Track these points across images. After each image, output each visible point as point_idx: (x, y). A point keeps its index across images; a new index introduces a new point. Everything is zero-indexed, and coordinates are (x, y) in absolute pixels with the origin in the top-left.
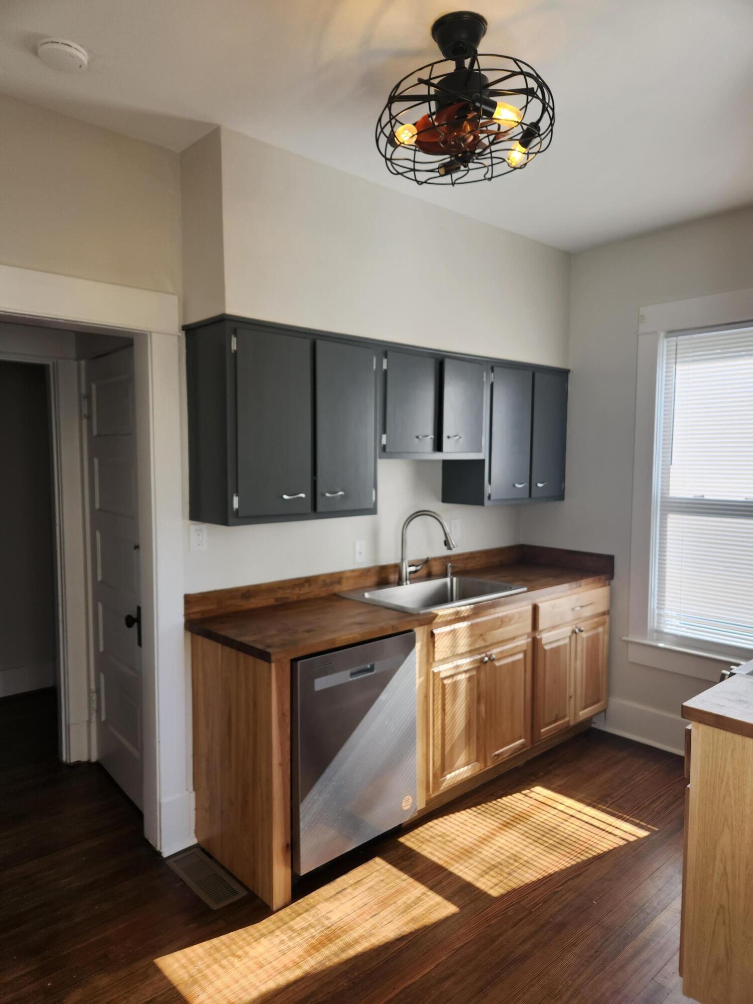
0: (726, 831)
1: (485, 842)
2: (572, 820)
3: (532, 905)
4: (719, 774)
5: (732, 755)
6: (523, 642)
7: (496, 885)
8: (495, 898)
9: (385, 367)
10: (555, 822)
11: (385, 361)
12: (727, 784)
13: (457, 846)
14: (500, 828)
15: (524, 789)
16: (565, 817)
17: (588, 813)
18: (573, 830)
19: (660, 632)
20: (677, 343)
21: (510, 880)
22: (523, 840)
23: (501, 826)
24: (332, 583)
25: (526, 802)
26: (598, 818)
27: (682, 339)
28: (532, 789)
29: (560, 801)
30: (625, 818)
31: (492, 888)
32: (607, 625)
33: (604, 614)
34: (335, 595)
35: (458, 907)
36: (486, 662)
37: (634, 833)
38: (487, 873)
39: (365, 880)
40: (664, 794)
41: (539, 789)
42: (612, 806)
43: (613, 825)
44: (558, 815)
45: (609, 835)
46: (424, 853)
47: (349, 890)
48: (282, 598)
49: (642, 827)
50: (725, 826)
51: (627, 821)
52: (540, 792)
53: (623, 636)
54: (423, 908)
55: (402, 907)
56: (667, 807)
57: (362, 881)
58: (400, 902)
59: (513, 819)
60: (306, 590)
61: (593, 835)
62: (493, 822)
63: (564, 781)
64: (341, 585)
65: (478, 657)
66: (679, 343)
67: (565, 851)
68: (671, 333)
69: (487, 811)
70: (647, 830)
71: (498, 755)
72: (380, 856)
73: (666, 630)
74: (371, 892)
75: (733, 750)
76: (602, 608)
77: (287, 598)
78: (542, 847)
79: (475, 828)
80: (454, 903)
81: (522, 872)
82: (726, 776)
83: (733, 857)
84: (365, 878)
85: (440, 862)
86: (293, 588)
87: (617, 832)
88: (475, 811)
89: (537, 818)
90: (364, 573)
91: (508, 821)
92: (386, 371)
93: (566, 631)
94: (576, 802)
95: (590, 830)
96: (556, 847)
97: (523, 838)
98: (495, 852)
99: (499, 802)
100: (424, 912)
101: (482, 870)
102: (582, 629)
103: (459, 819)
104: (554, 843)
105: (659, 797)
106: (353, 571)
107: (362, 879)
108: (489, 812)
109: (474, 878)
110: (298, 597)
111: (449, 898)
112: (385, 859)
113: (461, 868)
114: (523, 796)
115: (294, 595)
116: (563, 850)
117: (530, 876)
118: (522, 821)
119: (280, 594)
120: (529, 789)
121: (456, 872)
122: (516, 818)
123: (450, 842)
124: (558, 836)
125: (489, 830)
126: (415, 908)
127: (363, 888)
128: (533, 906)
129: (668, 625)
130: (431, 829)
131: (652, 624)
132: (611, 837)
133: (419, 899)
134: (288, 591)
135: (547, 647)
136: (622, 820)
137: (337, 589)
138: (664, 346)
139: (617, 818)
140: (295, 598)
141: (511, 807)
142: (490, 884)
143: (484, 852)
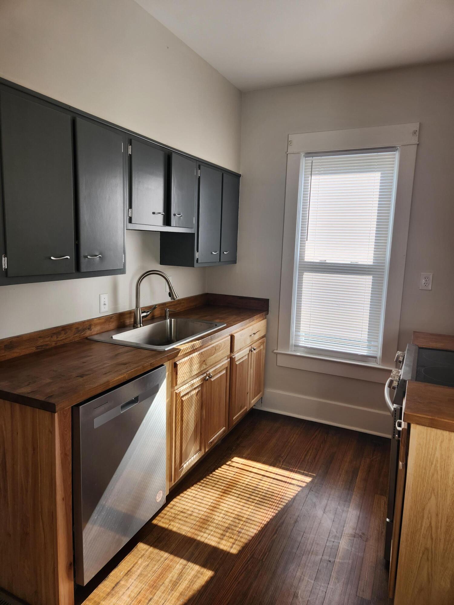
0: (433, 497)
1: (215, 509)
2: (265, 479)
3: (261, 556)
4: (430, 459)
5: (441, 445)
6: (225, 362)
7: (234, 544)
8: (237, 554)
9: (130, 152)
10: (255, 482)
11: (130, 147)
12: (435, 466)
13: (197, 517)
14: (222, 496)
15: (227, 461)
16: (260, 477)
17: (272, 471)
18: (268, 486)
19: (296, 346)
20: (312, 161)
21: (241, 537)
22: (239, 501)
23: (221, 494)
24: (84, 330)
25: (232, 471)
26: (280, 474)
27: (316, 159)
28: (232, 460)
29: (253, 466)
30: (294, 470)
31: (232, 547)
32: (265, 344)
33: (263, 337)
34: (87, 338)
35: (213, 571)
36: (207, 380)
37: (304, 481)
38: (224, 535)
39: (134, 569)
40: (310, 448)
41: (236, 459)
42: (284, 463)
43: (290, 477)
44: (255, 477)
45: (290, 485)
46: (175, 529)
47: (122, 583)
48: (42, 346)
49: (306, 475)
50: (433, 494)
51: (296, 472)
52: (238, 461)
53: (275, 350)
54: (186, 582)
55: (170, 585)
56: (315, 458)
57: (132, 570)
58: (167, 582)
59: (227, 486)
60: (62, 336)
61: (281, 488)
62: (216, 492)
63: (249, 450)
64: (91, 330)
65: (202, 376)
66: (313, 161)
67: (268, 504)
68: (309, 154)
69: (208, 483)
70: (310, 476)
71: (211, 442)
72: (141, 542)
73: (300, 345)
74: (141, 578)
75: (442, 442)
76: (262, 333)
77: (47, 345)
78: (253, 504)
79: (205, 499)
80: (209, 568)
81: (247, 528)
82: (435, 460)
83: (437, 515)
84: (133, 567)
85: (189, 535)
86: (52, 337)
87: (294, 482)
88: (200, 485)
89: (243, 482)
90: (107, 319)
91: (225, 488)
92: (131, 156)
93: (246, 351)
94: (262, 464)
95: (278, 484)
96: (262, 502)
97: (239, 499)
98: (224, 516)
99: (214, 475)
100: (188, 586)
101: (220, 534)
102: (255, 348)
103: (191, 494)
104: (260, 499)
105: (308, 452)
106: (99, 318)
107: (131, 569)
108: (210, 484)
109: (217, 542)
110: (56, 343)
111: (204, 565)
112: (146, 543)
113: (205, 535)
114: (228, 466)
115: (52, 342)
116: (267, 503)
117: (253, 531)
118: (234, 486)
119: (40, 342)
120: (230, 461)
121: (202, 540)
122: (230, 485)
123: (191, 515)
124: (261, 493)
125: (214, 498)
126: (180, 584)
127: (135, 576)
128: (263, 557)
129: (301, 341)
130: (174, 507)
131: (293, 341)
132: (291, 487)
133: (181, 575)
134: (47, 339)
135: (237, 363)
136: (294, 472)
137: (88, 333)
138: (304, 163)
139: (290, 471)
140: (53, 344)
141: (223, 477)
142: (229, 544)
143: (216, 517)
